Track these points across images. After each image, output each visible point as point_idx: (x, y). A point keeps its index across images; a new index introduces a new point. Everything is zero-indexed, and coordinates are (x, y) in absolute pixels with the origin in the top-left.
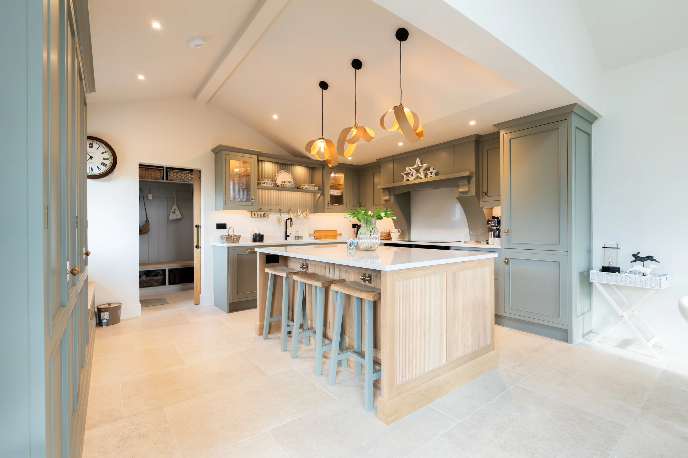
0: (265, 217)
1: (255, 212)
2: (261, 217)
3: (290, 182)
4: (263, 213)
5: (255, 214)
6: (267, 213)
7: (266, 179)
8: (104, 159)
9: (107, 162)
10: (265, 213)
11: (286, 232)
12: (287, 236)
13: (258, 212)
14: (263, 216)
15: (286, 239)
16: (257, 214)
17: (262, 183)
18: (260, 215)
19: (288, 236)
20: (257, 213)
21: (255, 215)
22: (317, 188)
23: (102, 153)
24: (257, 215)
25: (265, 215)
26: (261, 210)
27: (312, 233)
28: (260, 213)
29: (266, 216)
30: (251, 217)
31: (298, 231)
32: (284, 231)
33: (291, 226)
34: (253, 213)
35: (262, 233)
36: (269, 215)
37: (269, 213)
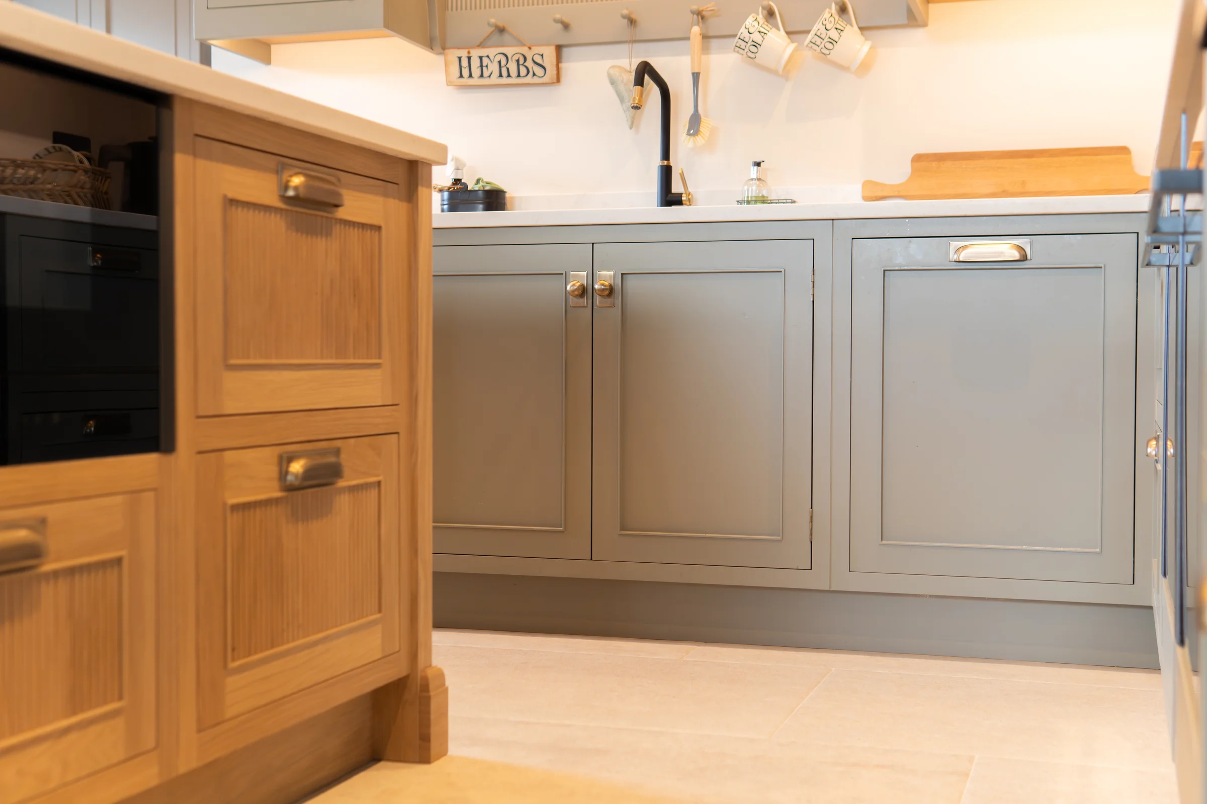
0: (529, 79)
1: (464, 53)
2: (505, 80)
4: (509, 51)
5: (465, 63)
6: (536, 50)
10: (524, 50)
11: (666, 173)
12: (668, 203)
13: (483, 52)
14: (514, 72)
16: (475, 63)
18: (494, 68)
19: (678, 200)
20: (475, 54)
21: (466, 72)
24: (476, 72)
25: (529, 63)
26: (506, 37)
28: (492, 52)
29: (539, 71)
30: (449, 83)
31: (758, 164)
32: (657, 161)
33: (695, 122)
34: (453, 54)
35: (499, 183)
36: (563, 65)
37: (559, 49)
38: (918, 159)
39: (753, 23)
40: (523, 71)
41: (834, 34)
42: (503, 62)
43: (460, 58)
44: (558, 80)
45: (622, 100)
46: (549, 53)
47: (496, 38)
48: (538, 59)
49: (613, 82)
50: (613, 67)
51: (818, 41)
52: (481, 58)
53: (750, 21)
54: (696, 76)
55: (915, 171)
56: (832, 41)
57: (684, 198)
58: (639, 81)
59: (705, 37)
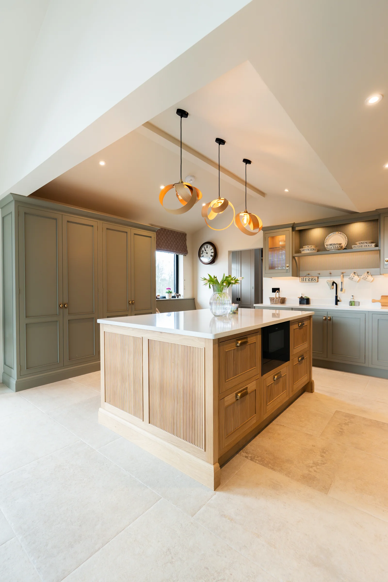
0: (313, 281)
1: (303, 278)
2: (309, 282)
3: (331, 245)
4: (310, 278)
5: (303, 279)
6: (315, 277)
7: (305, 246)
8: (212, 253)
9: (213, 254)
10: (313, 277)
11: (336, 297)
12: (337, 301)
14: (311, 280)
15: (336, 304)
16: (304, 279)
17: (301, 250)
18: (308, 280)
19: (339, 301)
20: (304, 278)
21: (303, 280)
22: (373, 245)
23: (211, 250)
24: (304, 280)
25: (313, 279)
26: (309, 276)
27: (379, 298)
28: (307, 278)
29: (314, 280)
30: (300, 282)
31: (353, 296)
32: (335, 295)
33: (342, 290)
34: (301, 278)
35: (309, 296)
36: (319, 279)
37: (318, 277)
38: (382, 296)
39: (352, 275)
40: (312, 280)
41: (367, 277)
42: (309, 279)
43: (302, 278)
44: (318, 282)
45: (329, 285)
46: (317, 278)
47: (308, 275)
48: (315, 279)
49: (327, 283)
50: (327, 280)
51: (364, 278)
52: (305, 278)
53: (351, 274)
54: (342, 282)
55: (382, 298)
56: (366, 278)
57: (340, 301)
58: (333, 285)
59: (343, 276)
